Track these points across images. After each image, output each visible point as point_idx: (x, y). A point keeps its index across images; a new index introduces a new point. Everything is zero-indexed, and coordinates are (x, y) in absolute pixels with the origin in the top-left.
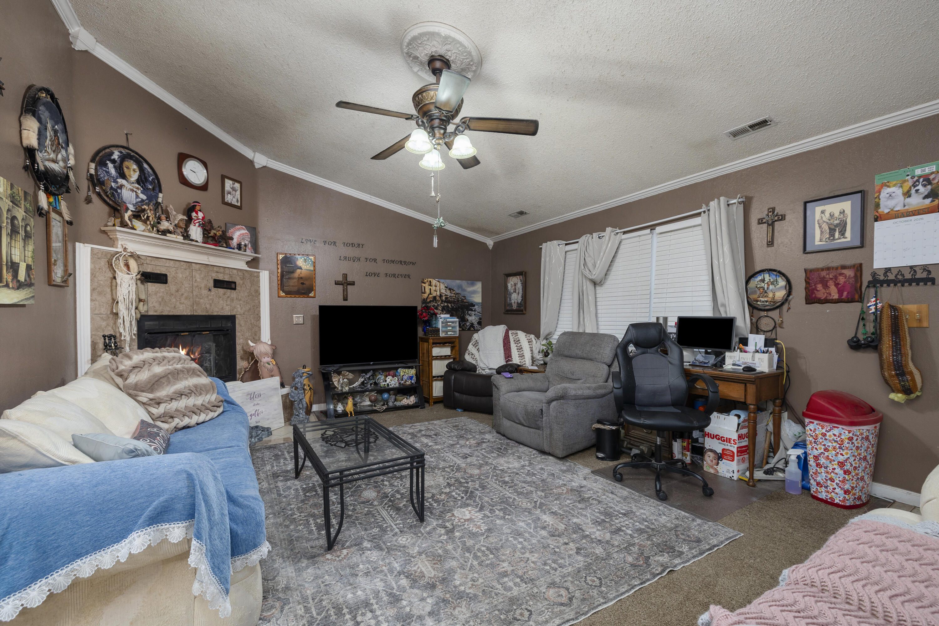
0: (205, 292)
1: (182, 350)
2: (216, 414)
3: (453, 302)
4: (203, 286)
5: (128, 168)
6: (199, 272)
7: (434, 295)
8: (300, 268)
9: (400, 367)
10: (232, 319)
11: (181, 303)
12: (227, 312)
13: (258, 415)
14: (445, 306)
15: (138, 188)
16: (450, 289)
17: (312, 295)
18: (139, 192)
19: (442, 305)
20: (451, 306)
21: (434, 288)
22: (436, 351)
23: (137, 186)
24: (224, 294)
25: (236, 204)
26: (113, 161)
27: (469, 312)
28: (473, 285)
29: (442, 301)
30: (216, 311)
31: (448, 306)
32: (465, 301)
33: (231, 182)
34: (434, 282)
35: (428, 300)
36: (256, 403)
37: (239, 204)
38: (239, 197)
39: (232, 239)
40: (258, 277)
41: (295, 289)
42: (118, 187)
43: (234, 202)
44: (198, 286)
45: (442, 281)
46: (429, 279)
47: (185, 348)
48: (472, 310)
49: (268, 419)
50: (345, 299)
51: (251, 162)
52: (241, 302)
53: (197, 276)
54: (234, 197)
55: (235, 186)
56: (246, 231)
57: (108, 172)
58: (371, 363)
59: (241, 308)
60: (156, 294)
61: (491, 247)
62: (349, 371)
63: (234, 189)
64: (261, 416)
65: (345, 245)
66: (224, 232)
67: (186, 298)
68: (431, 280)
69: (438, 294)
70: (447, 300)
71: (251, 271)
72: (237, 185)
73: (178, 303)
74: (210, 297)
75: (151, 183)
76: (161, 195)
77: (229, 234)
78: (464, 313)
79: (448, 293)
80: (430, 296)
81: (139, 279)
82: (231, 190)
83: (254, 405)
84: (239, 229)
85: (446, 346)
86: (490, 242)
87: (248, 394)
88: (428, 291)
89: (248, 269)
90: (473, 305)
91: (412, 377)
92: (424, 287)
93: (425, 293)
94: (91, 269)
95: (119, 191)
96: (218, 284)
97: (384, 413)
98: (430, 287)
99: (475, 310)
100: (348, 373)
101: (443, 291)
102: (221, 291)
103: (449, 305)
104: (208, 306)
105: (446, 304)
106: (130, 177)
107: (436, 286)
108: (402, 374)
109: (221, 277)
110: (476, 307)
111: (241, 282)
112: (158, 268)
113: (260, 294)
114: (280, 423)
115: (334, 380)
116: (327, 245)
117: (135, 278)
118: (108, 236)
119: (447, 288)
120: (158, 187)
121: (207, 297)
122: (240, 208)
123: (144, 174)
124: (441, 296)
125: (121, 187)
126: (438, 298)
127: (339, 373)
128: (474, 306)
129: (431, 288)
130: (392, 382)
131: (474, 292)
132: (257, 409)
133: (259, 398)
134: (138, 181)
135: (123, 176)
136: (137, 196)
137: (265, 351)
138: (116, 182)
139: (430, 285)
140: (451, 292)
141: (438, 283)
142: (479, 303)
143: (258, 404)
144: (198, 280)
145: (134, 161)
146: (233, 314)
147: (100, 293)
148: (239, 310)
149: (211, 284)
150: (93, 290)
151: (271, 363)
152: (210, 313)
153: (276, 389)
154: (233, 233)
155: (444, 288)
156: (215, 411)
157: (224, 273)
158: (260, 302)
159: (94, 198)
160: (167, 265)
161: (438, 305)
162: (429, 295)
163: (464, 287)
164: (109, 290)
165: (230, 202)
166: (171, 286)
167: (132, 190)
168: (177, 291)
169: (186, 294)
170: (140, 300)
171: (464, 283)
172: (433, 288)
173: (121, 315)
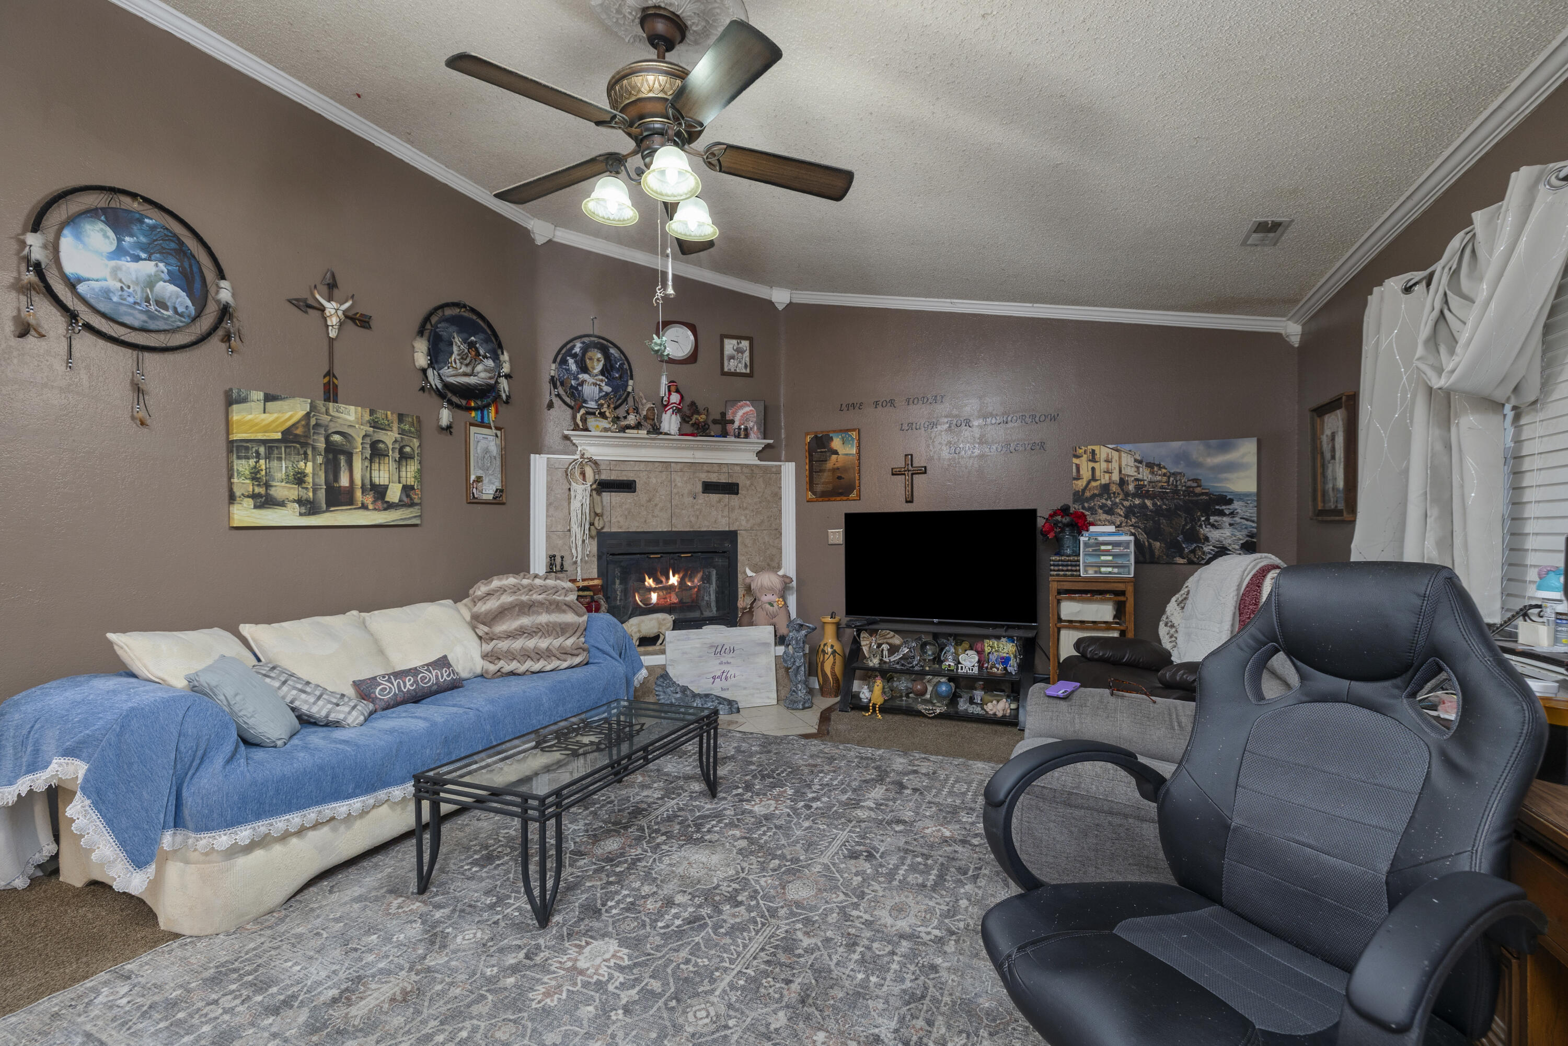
0: (688, 500)
1: (674, 576)
2: (565, 665)
3: (1162, 496)
4: (686, 492)
5: (591, 359)
6: (680, 474)
7: (1105, 479)
8: (836, 453)
9: (988, 637)
10: (732, 536)
11: (653, 516)
12: (722, 525)
13: (726, 679)
14: (1135, 506)
15: (602, 381)
16: (1150, 465)
17: (853, 495)
18: (603, 384)
19: (1127, 504)
20: (1154, 504)
21: (1104, 465)
22: (1070, 609)
23: (601, 377)
24: (719, 501)
25: (744, 371)
26: (574, 356)
27: (1212, 519)
28: (1224, 448)
29: (1127, 495)
30: (705, 525)
31: (1144, 506)
32: (1198, 490)
33: (734, 342)
34: (1103, 452)
35: (1088, 494)
36: (724, 660)
37: (748, 371)
38: (748, 359)
39: (732, 422)
40: (779, 472)
41: (830, 487)
42: (579, 385)
43: (741, 369)
44: (678, 493)
45: (1128, 447)
46: (1090, 447)
47: (678, 573)
48: (1222, 513)
49: (745, 688)
50: (910, 501)
51: (771, 303)
52: (747, 512)
53: (678, 479)
54: (740, 362)
55: (741, 345)
56: (751, 408)
57: (567, 370)
58: (935, 620)
59: (748, 521)
60: (621, 506)
61: (1295, 341)
62: (896, 631)
63: (739, 351)
64: (731, 681)
65: (911, 402)
66: (723, 414)
67: (661, 510)
68: (1096, 448)
69: (1116, 477)
70: (1141, 491)
71: (765, 466)
72: (745, 344)
73: (650, 516)
74: (696, 507)
75: (618, 370)
76: (631, 382)
77: (729, 416)
78: (1194, 520)
79: (1145, 474)
80: (1094, 484)
81: (595, 489)
82: (735, 353)
83: (721, 663)
84: (742, 407)
85: (1103, 601)
86: (1292, 330)
87: (712, 646)
88: (1086, 474)
89: (759, 462)
90: (1225, 500)
91: (1008, 659)
92: (1078, 467)
93: (1078, 478)
94: (547, 482)
95: (580, 388)
96: (709, 487)
97: (934, 721)
98: (1091, 464)
99: (1233, 514)
100: (892, 633)
101: (1130, 471)
102: (714, 497)
103: (1149, 503)
104: (693, 519)
105: (1137, 501)
106: (594, 368)
107: (1108, 461)
108: (987, 650)
109: (714, 478)
110: (1237, 505)
111: (748, 483)
112: (624, 473)
113: (781, 498)
114: (768, 698)
115: (863, 643)
116: (880, 408)
117: (589, 489)
118: (571, 441)
119: (1140, 462)
120: (627, 372)
121: (693, 506)
122: (750, 375)
123: (610, 360)
124: (1122, 482)
125: (582, 383)
126: (1114, 488)
127: (873, 632)
128: (1230, 502)
129: (1096, 465)
130: (969, 662)
131: (1230, 467)
132: (727, 670)
133: (733, 655)
134: (602, 373)
135: (584, 369)
136: (601, 390)
137: (769, 584)
138: (576, 378)
139: (1093, 460)
140: (1152, 473)
141: (1115, 454)
142: (1248, 495)
143: (728, 663)
144: (679, 484)
145: (598, 349)
146: (732, 529)
147: (556, 508)
148: (744, 523)
149: (699, 488)
150: (549, 505)
151: (775, 604)
152: (696, 529)
153: (766, 644)
154: (734, 414)
155: (1131, 462)
156: (565, 661)
157: (719, 472)
158: (780, 511)
159: (557, 402)
160: (636, 468)
161: (1115, 504)
162: (1089, 482)
163: (1194, 456)
164: (566, 504)
165: (733, 370)
166: (641, 494)
167: (595, 384)
168: (650, 501)
169: (660, 505)
170: (597, 514)
171: (1195, 449)
172: (1101, 466)
173: (573, 530)
